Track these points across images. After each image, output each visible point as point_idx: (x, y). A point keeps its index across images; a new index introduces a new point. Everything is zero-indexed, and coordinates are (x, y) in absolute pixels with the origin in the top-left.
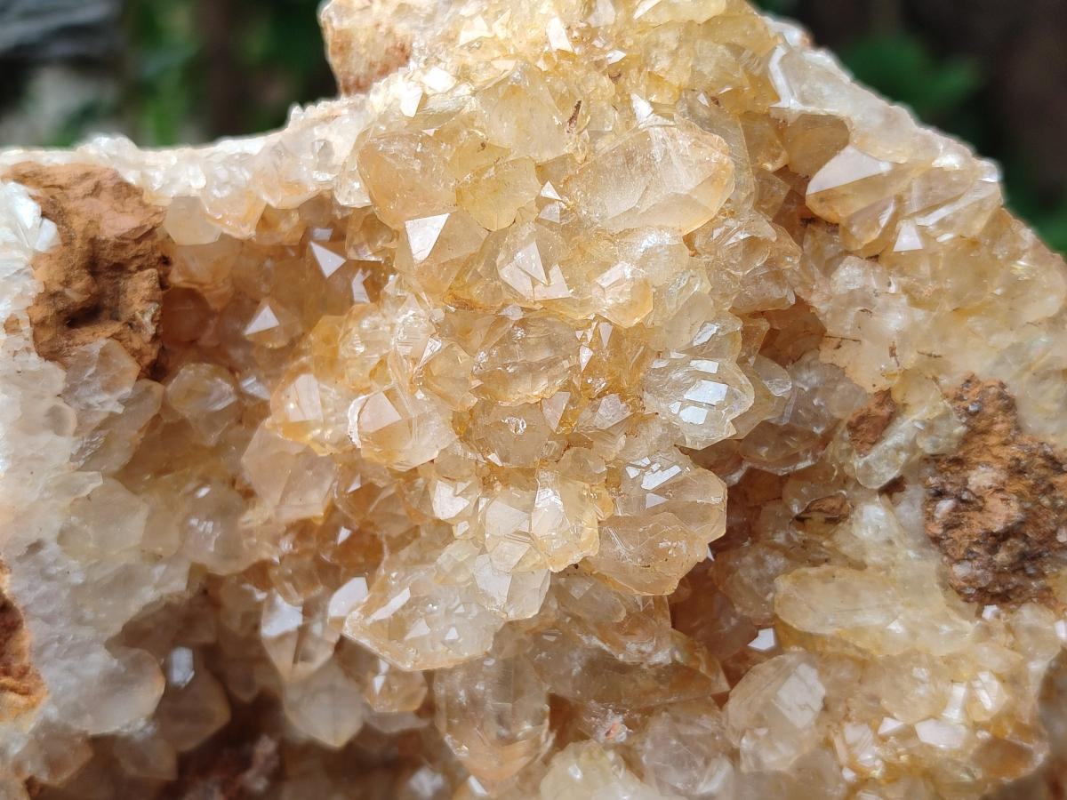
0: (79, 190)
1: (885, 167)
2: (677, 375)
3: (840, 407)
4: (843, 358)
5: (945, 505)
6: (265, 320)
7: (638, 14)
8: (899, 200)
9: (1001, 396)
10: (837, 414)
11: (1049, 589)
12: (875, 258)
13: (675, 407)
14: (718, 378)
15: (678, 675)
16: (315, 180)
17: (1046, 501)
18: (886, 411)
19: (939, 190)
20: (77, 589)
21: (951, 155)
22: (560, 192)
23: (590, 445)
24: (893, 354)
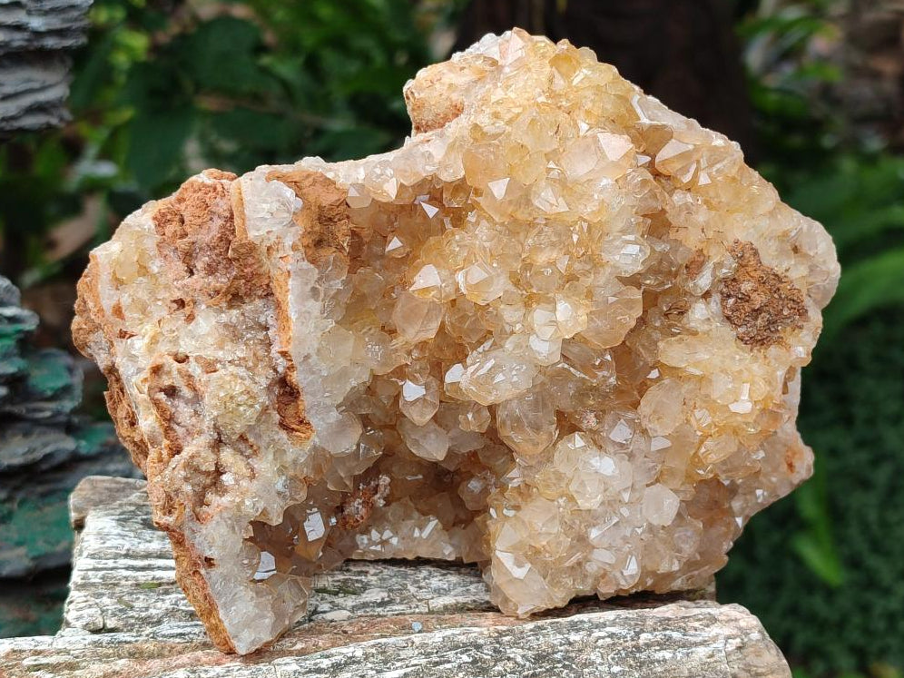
0: (307, 183)
1: (691, 147)
2: (617, 243)
3: (680, 259)
4: (681, 235)
5: (731, 301)
6: (395, 244)
7: (574, 83)
8: (698, 162)
9: (752, 249)
10: (680, 262)
11: (782, 338)
12: (689, 190)
13: (617, 258)
14: (635, 243)
15: (618, 391)
16: (426, 170)
17: (776, 296)
18: (702, 258)
19: (716, 156)
20: (325, 379)
21: (719, 140)
22: (557, 165)
23: (578, 279)
24: (703, 232)
